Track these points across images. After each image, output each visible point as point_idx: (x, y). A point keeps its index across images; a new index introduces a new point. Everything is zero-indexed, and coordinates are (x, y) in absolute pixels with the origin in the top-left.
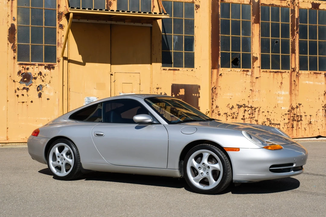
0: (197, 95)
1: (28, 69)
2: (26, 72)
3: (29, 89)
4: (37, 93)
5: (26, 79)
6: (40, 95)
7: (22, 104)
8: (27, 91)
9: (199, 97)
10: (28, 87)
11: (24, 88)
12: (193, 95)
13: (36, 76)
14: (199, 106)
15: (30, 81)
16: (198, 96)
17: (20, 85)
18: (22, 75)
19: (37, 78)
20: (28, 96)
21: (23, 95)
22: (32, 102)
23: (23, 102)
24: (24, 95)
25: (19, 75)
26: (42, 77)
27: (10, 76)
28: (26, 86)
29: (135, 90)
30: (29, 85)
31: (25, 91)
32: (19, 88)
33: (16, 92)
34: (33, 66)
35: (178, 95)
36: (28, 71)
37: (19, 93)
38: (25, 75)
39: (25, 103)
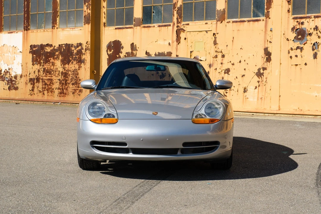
1: (302, 23)
2: (300, 28)
3: (304, 48)
4: (312, 53)
5: (300, 37)
6: (315, 56)
7: (296, 67)
8: (301, 51)
10: (302, 46)
11: (298, 48)
13: (311, 32)
15: (305, 38)
17: (294, 43)
18: (296, 31)
19: (313, 34)
20: (302, 57)
21: (296, 56)
22: (306, 64)
23: (296, 65)
24: (298, 56)
25: (293, 31)
26: (318, 32)
27: (284, 34)
28: (300, 45)
30: (303, 44)
31: (299, 50)
32: (293, 48)
33: (289, 53)
34: (308, 20)
36: (303, 27)
37: (293, 53)
38: (300, 31)
39: (298, 66)
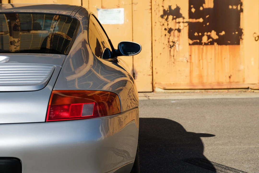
0: (237, 8)
9: (242, 10)
12: (230, 7)
14: (241, 27)
16: (239, 8)
29: (123, 3)
35: (201, 8)
